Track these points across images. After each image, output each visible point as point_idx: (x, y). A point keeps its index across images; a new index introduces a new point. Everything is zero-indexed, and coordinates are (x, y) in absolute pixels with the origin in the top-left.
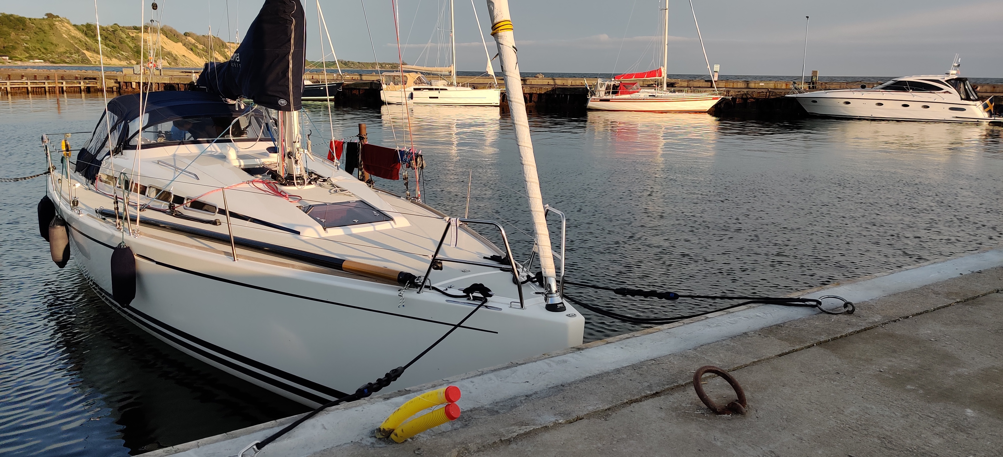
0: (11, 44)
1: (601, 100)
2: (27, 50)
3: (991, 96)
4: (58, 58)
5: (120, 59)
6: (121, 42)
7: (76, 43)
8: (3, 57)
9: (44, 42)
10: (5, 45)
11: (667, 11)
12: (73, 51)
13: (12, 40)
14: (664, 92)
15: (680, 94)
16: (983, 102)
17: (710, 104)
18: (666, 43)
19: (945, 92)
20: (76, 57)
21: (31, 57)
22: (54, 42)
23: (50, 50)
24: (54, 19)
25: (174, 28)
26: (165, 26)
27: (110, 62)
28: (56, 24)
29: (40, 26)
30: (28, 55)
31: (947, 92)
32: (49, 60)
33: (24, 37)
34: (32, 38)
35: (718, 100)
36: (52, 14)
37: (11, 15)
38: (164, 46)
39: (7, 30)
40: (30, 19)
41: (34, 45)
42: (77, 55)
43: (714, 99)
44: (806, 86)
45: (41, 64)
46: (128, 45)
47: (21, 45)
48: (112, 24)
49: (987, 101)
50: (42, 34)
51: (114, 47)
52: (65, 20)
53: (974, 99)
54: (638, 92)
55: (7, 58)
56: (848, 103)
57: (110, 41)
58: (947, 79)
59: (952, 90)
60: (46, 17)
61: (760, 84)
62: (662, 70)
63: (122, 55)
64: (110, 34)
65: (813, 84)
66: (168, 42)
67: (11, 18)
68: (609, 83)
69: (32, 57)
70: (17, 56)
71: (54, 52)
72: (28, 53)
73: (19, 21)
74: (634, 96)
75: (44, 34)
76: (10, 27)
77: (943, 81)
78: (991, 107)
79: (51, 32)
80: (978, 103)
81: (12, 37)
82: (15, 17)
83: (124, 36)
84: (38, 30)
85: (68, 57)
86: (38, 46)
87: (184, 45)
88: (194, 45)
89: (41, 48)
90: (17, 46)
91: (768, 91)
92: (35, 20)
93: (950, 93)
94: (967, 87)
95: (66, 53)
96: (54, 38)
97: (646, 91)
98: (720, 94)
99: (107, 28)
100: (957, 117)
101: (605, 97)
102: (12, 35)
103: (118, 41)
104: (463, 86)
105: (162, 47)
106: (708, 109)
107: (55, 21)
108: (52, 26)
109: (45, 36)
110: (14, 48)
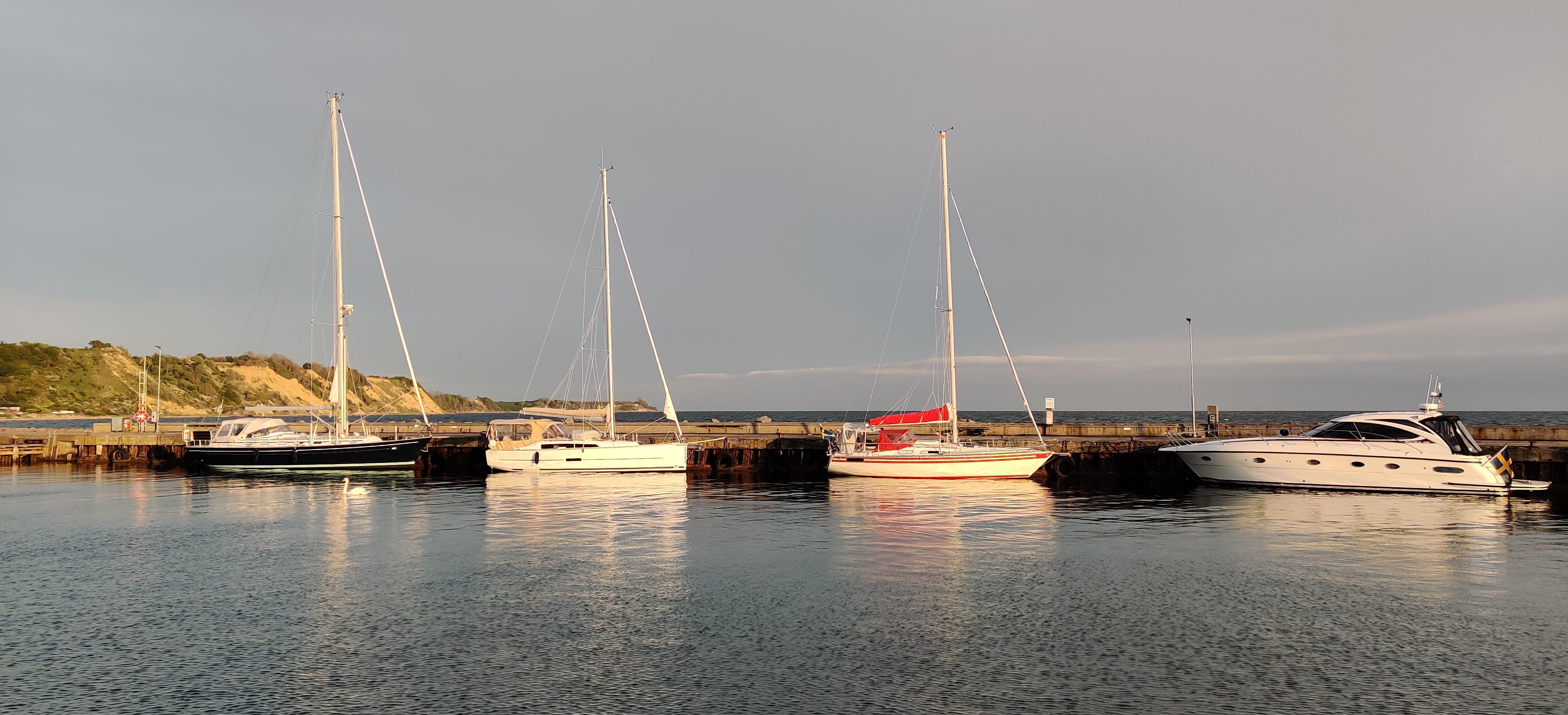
0: (28, 388)
1: (850, 460)
2: (53, 396)
3: (1502, 447)
4: (99, 407)
5: (198, 406)
6: (203, 380)
7: (132, 384)
8: (11, 408)
9: (81, 384)
10: (20, 390)
11: (951, 313)
12: (125, 397)
13: (32, 382)
14: (954, 447)
15: (982, 448)
16: (1492, 456)
17: (1033, 465)
18: (953, 364)
19: (1422, 441)
20: (127, 405)
21: (57, 407)
22: (98, 383)
23: (88, 396)
24: (102, 349)
25: (288, 358)
26: (275, 355)
27: (182, 411)
28: (104, 357)
29: (78, 360)
30: (52, 403)
31: (1426, 440)
32: (83, 411)
33: (52, 376)
34: (63, 377)
35: (1046, 459)
36: (100, 342)
37: (37, 345)
38: (269, 384)
39: (27, 367)
40: (65, 350)
41: (65, 388)
42: (131, 402)
43: (1039, 456)
44: (1201, 432)
45: (69, 418)
46: (213, 384)
47: (45, 389)
48: (194, 354)
49: (1499, 455)
50: (80, 372)
51: (190, 388)
52: (118, 350)
53: (1476, 452)
54: (910, 446)
55: (18, 408)
56: (1261, 460)
57: (187, 379)
58: (1422, 417)
59: (1435, 437)
60: (90, 346)
61: (1125, 429)
62: (949, 409)
63: (202, 399)
64: (188, 370)
65: (1212, 427)
66: (277, 379)
67: (37, 348)
68: (862, 431)
69: (59, 406)
70: (36, 405)
71: (94, 398)
72: (53, 401)
73: (47, 353)
74: (904, 452)
75: (84, 373)
76: (33, 362)
77: (1416, 421)
78: (1506, 465)
79: (96, 368)
80: (1484, 458)
81: (32, 378)
82: (42, 347)
83: (209, 371)
84: (74, 365)
85: (116, 405)
86: (71, 389)
87: (301, 382)
88: (315, 381)
89: (74, 393)
90: (37, 389)
91: (1132, 440)
92: (73, 350)
93: (1431, 442)
94: (1458, 431)
95: (113, 399)
96: (99, 377)
97: (925, 443)
98: (1049, 448)
99: (184, 360)
100: (1450, 484)
101: (856, 455)
102: (33, 374)
103: (198, 380)
104: (629, 438)
105: (267, 386)
106: (1031, 474)
107: (104, 352)
108: (96, 360)
109: (85, 375)
110: (33, 394)
